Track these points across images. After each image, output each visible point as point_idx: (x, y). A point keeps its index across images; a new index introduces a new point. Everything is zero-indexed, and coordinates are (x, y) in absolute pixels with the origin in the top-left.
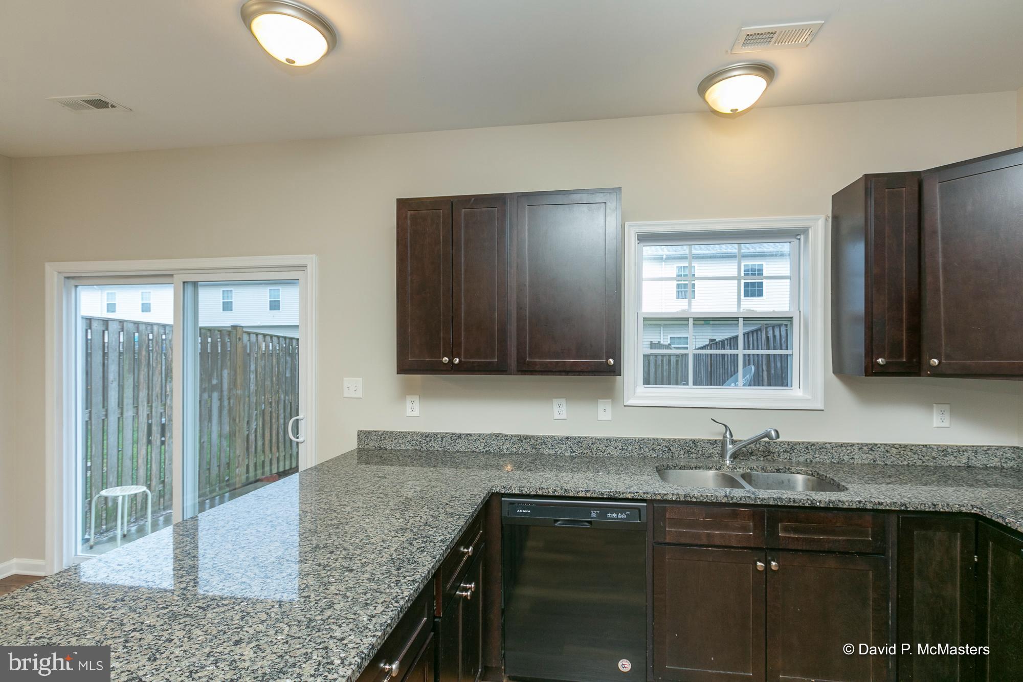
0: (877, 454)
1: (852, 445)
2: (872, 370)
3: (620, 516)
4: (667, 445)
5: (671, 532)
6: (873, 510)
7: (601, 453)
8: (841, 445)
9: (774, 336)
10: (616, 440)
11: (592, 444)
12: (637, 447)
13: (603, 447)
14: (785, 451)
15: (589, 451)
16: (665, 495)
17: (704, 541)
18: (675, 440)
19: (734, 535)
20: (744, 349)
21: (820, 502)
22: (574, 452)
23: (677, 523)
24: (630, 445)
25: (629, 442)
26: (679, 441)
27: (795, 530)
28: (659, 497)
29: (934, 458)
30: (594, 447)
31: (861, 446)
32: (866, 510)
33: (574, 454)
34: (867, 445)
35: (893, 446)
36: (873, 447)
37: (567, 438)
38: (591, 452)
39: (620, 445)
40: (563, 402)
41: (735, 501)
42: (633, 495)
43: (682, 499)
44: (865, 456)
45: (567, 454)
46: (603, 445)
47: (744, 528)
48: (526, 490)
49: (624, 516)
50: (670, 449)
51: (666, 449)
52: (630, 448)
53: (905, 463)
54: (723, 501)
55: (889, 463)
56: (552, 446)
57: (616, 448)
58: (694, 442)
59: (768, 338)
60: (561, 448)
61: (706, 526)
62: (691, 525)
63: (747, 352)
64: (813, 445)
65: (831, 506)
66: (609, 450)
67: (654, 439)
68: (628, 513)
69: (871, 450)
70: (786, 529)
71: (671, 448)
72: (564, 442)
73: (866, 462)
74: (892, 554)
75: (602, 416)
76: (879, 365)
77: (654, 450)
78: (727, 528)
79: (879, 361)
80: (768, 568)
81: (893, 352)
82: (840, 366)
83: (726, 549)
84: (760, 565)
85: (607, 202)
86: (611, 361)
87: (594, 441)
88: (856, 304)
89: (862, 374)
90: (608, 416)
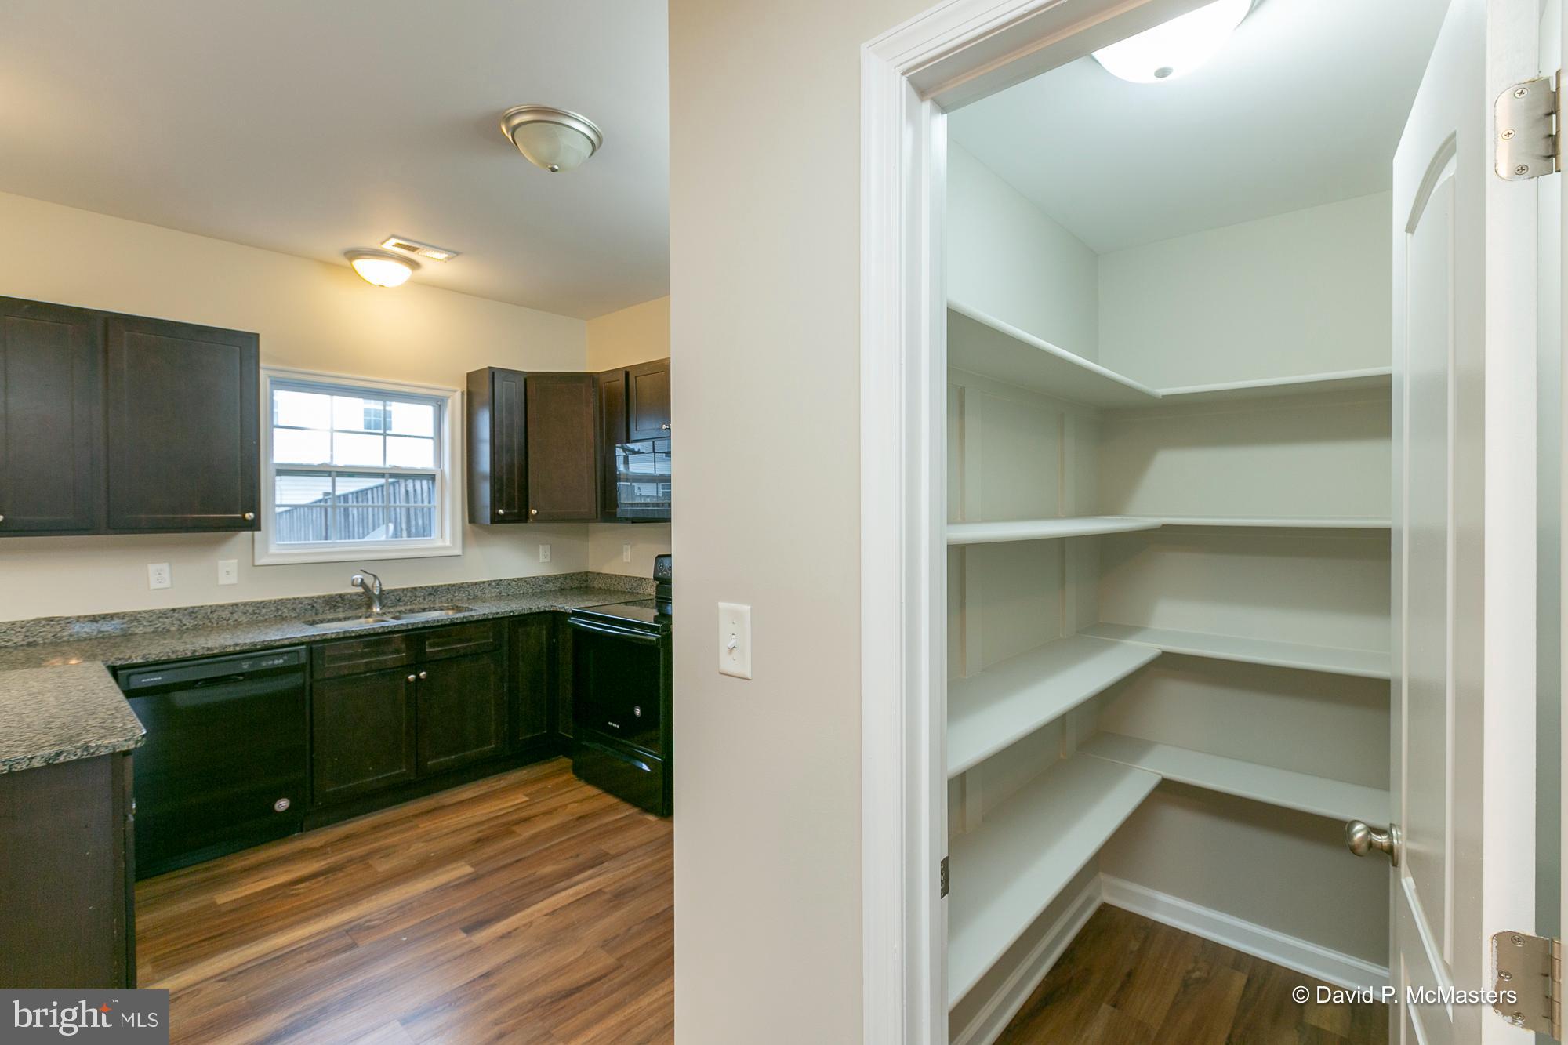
1: (484, 582)
2: (496, 519)
3: (276, 662)
4: (310, 602)
5: (330, 666)
6: (493, 619)
7: (225, 622)
8: (476, 583)
9: (415, 491)
10: (245, 604)
11: (211, 612)
12: (273, 609)
13: (226, 614)
14: (430, 594)
15: (206, 621)
16: (324, 635)
17: (363, 669)
18: (319, 597)
19: (390, 658)
21: (457, 619)
22: (185, 625)
23: (334, 659)
24: (264, 607)
25: (263, 604)
26: (324, 597)
27: (438, 645)
28: (318, 638)
29: (540, 586)
30: (214, 615)
31: (490, 583)
32: (487, 619)
33: (185, 627)
34: (494, 581)
35: (513, 580)
36: (499, 582)
37: (174, 610)
38: (210, 622)
39: (250, 610)
40: (165, 567)
41: (390, 629)
42: (290, 640)
43: (341, 636)
44: (493, 590)
45: (173, 628)
46: (227, 612)
47: (398, 651)
48: (154, 657)
49: (281, 661)
50: (313, 607)
51: (309, 607)
52: (264, 611)
53: (521, 592)
54: (380, 631)
55: (510, 593)
56: (150, 622)
57: (245, 613)
58: (340, 596)
59: (407, 492)
60: (164, 623)
61: (363, 656)
62: (351, 657)
64: (453, 585)
65: (465, 620)
66: (236, 616)
67: (294, 599)
68: (286, 657)
69: (498, 585)
70: (431, 646)
71: (315, 605)
72: (168, 615)
73: (493, 595)
74: (506, 648)
75: (223, 580)
76: (498, 514)
77: (294, 609)
78: (383, 653)
79: (501, 511)
80: (418, 678)
81: (508, 506)
82: (472, 517)
83: (383, 672)
84: (412, 677)
85: (245, 345)
86: (250, 516)
87: (214, 609)
88: (485, 464)
89: (489, 523)
90: (233, 579)
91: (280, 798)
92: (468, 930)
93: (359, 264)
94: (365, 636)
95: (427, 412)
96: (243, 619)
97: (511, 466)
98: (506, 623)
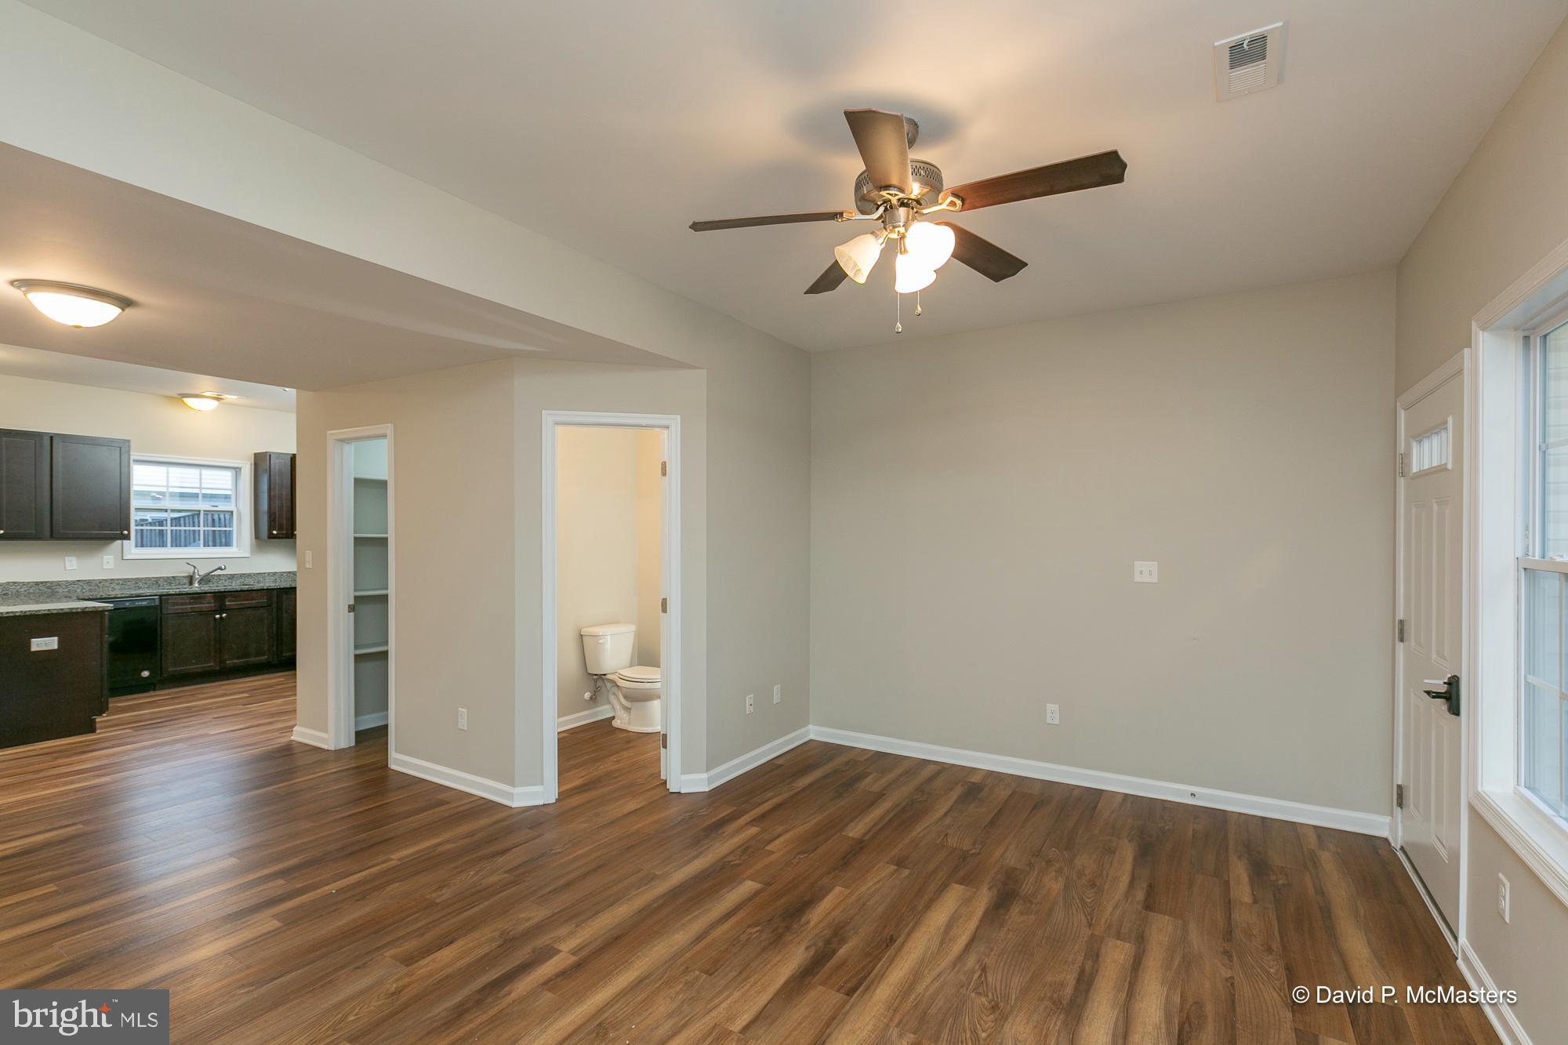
0: (276, 577)
1: (265, 573)
2: (271, 536)
3: (143, 603)
4: (156, 580)
5: (171, 609)
6: (267, 589)
7: (107, 588)
8: (259, 574)
9: (220, 519)
10: (118, 580)
11: (99, 583)
12: (134, 582)
13: (107, 584)
14: (229, 578)
15: (96, 588)
17: (189, 610)
18: (160, 578)
19: (205, 606)
20: (204, 526)
21: (245, 588)
22: (85, 589)
23: (175, 604)
25: (128, 580)
26: (164, 577)
27: (234, 601)
28: (166, 593)
30: (101, 585)
31: (269, 574)
32: (263, 589)
34: (272, 573)
35: (284, 572)
37: (79, 581)
38: (99, 588)
39: (121, 582)
40: (73, 559)
41: (205, 591)
42: (150, 593)
43: (178, 593)
44: (271, 578)
45: (78, 590)
47: (209, 603)
49: (146, 603)
50: (157, 583)
51: (155, 582)
52: (128, 583)
53: (290, 579)
54: (200, 592)
55: (282, 580)
56: (66, 587)
57: (118, 585)
58: (173, 577)
60: (73, 587)
61: (190, 604)
62: (182, 604)
63: (206, 529)
64: (246, 574)
65: (249, 589)
66: (113, 586)
67: (146, 578)
68: (148, 602)
70: (230, 601)
72: (76, 583)
73: (271, 580)
74: (274, 605)
75: (106, 566)
76: (273, 534)
77: (146, 583)
78: (201, 603)
79: (275, 532)
80: (221, 618)
81: (280, 529)
82: (257, 536)
83: (201, 612)
84: (218, 616)
85: (122, 447)
86: (126, 532)
87: (101, 581)
88: (264, 506)
89: (266, 538)
90: (111, 566)
91: (145, 670)
92: (244, 705)
93: (189, 401)
94: (191, 594)
95: (228, 475)
96: (117, 587)
97: (281, 508)
98: (275, 592)
